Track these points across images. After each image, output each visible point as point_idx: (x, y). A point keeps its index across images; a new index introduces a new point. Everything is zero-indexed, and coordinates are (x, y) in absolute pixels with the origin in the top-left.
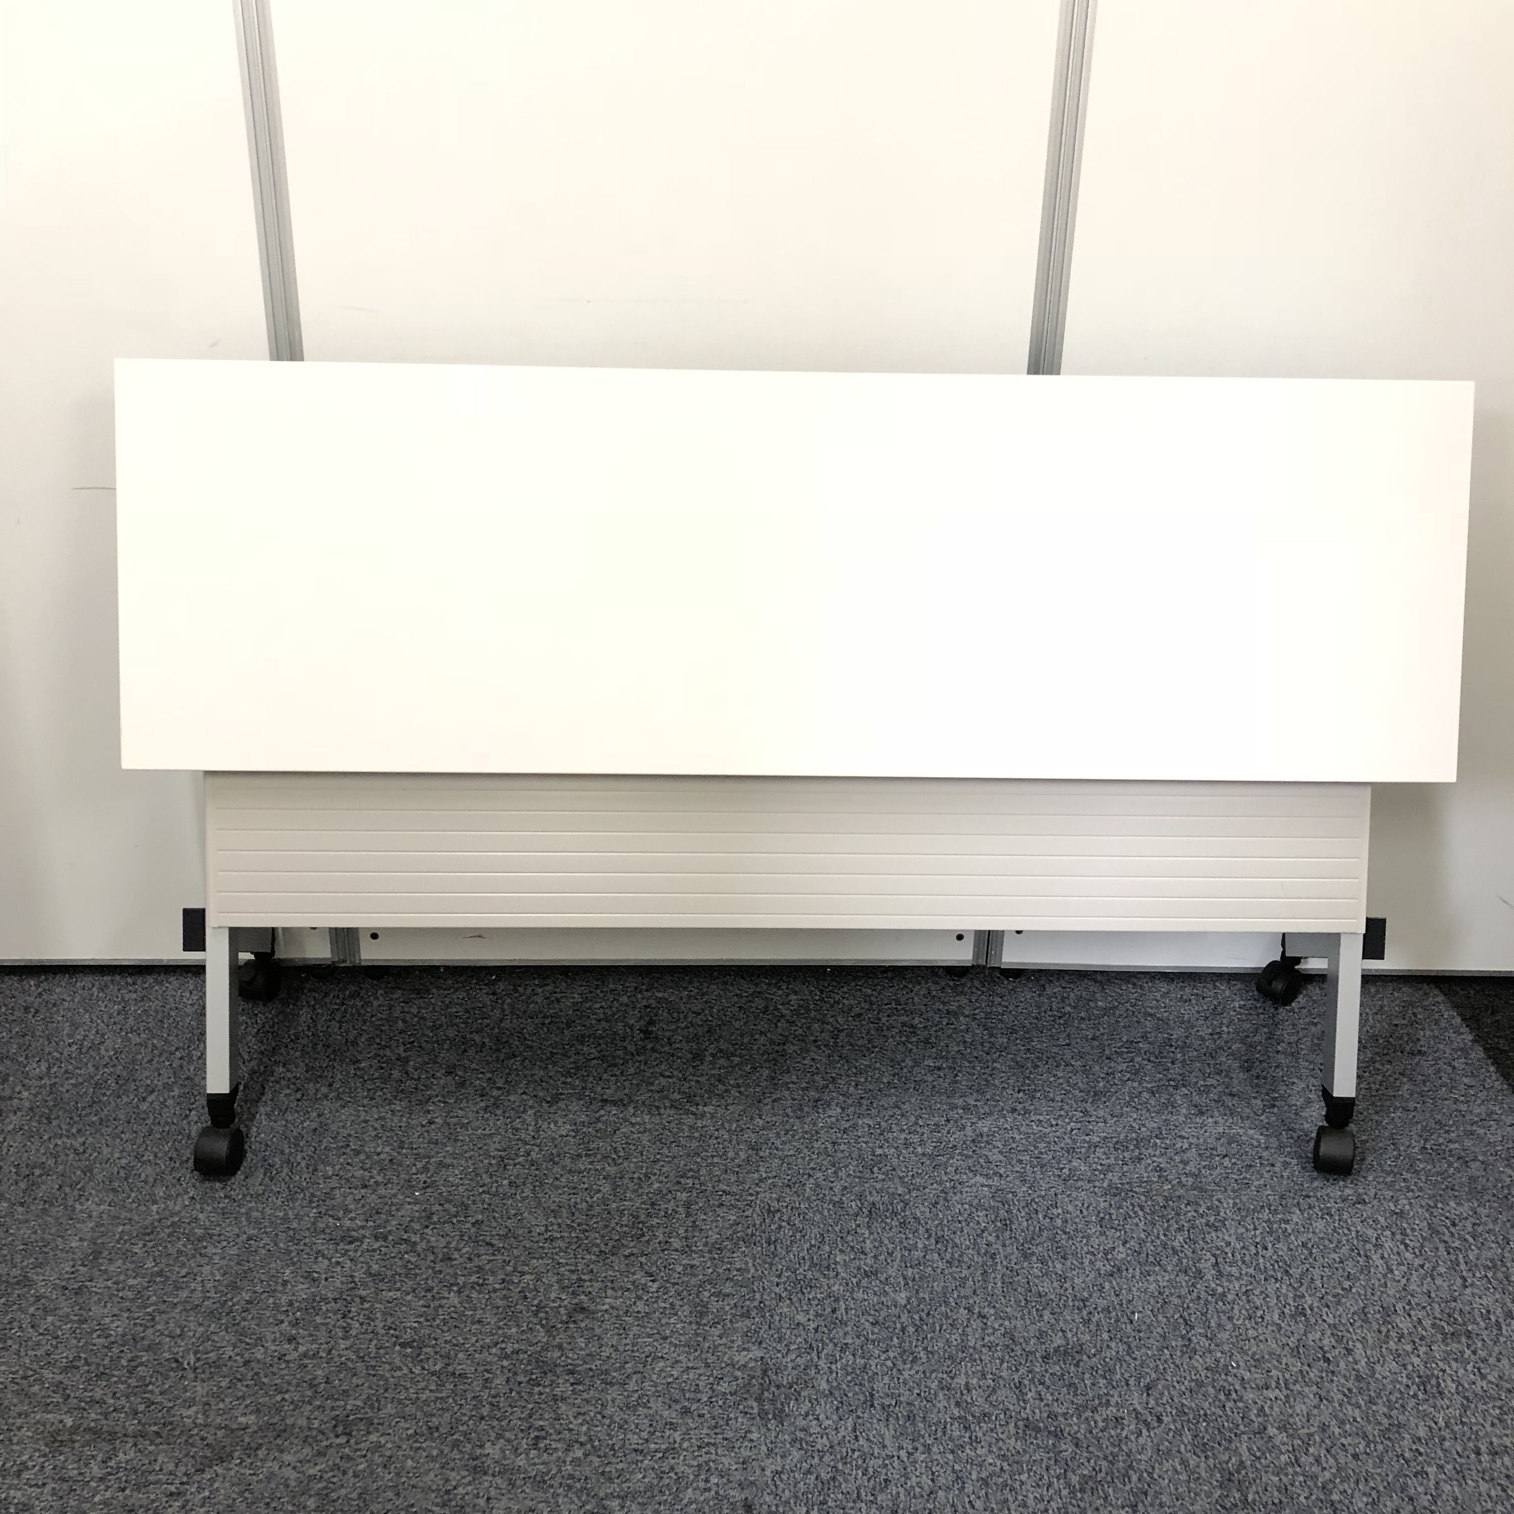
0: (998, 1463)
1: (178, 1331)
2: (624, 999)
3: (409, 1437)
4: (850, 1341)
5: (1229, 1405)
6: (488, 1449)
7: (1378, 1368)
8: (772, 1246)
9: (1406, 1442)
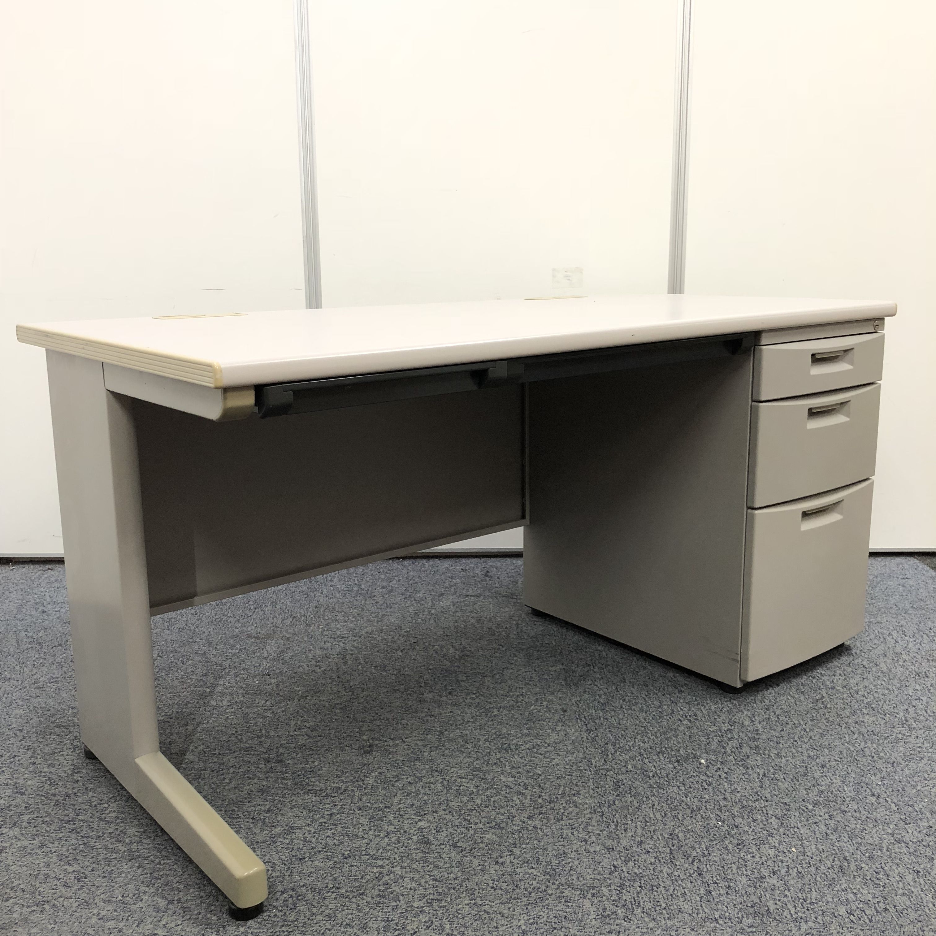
0: (694, 698)
1: (258, 665)
2: (473, 566)
3: (384, 693)
4: (609, 663)
5: (814, 681)
6: (426, 695)
7: (893, 670)
8: (564, 637)
9: (910, 691)
